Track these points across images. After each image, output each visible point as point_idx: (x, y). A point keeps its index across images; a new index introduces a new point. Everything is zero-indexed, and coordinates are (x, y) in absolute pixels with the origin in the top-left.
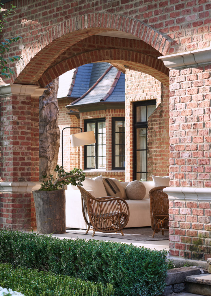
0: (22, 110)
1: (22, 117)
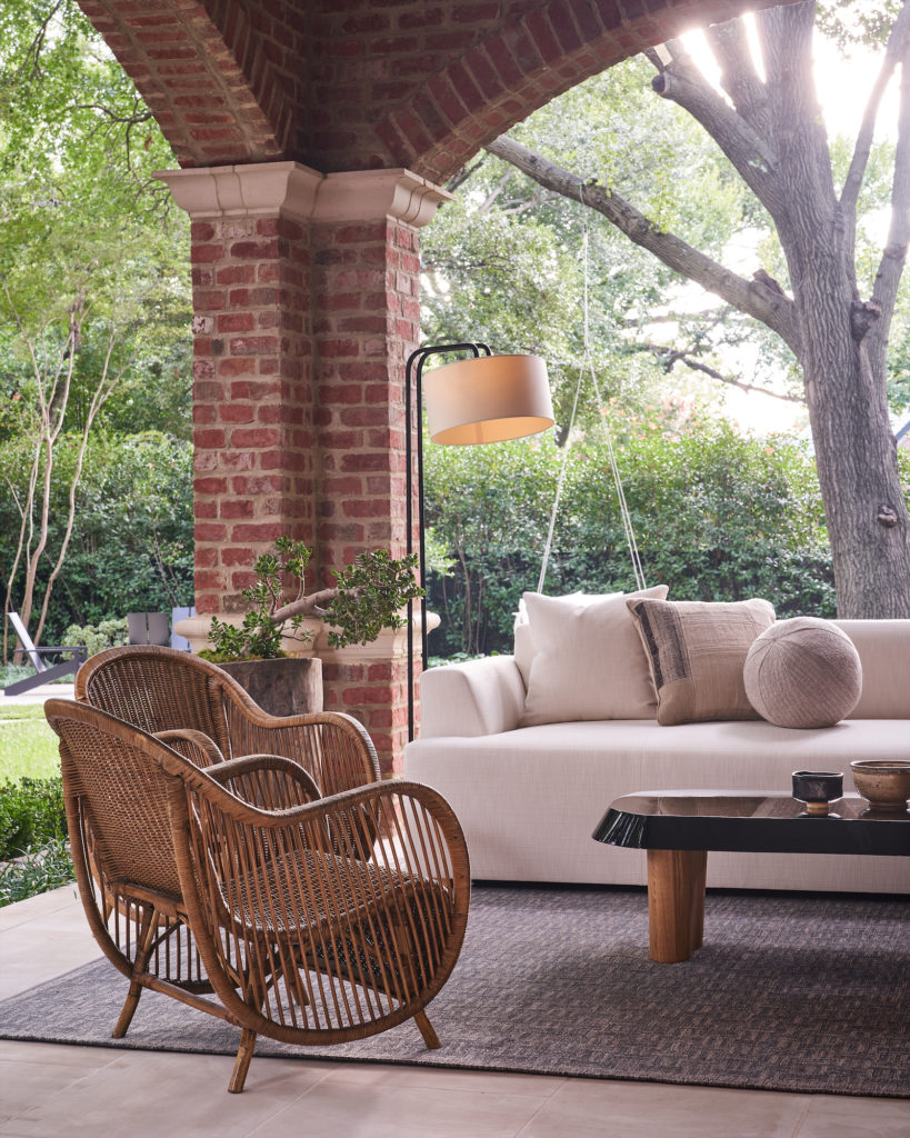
1: (240, 318)
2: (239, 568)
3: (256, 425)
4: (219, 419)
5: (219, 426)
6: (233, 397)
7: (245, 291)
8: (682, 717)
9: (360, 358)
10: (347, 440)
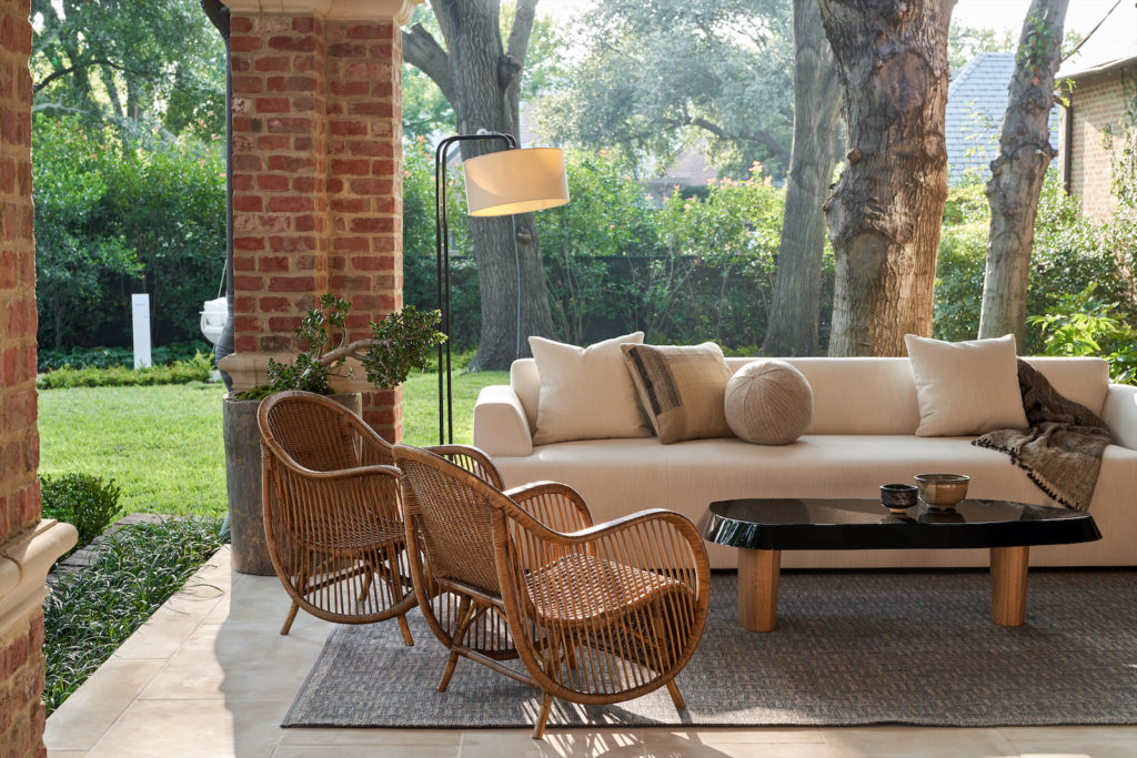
0: (271, 74)
1: (276, 100)
2: (275, 314)
3: (291, 193)
4: (257, 187)
5: (257, 192)
6: (270, 168)
7: (281, 78)
9: (369, 137)
10: (356, 206)
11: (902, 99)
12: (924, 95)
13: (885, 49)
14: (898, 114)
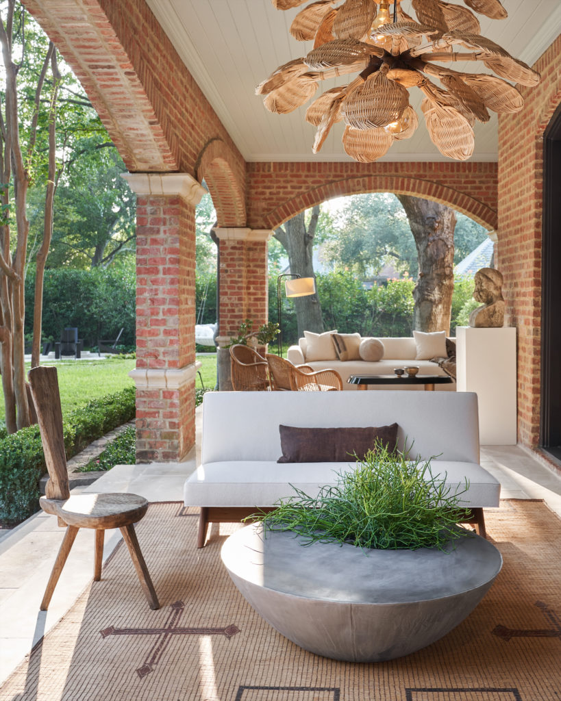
1: (232, 264)
2: (231, 325)
3: (236, 290)
5: (226, 290)
6: (230, 283)
7: (234, 258)
8: (346, 360)
9: (258, 274)
10: (254, 294)
11: (437, 255)
12: (444, 254)
13: (431, 239)
14: (436, 261)
